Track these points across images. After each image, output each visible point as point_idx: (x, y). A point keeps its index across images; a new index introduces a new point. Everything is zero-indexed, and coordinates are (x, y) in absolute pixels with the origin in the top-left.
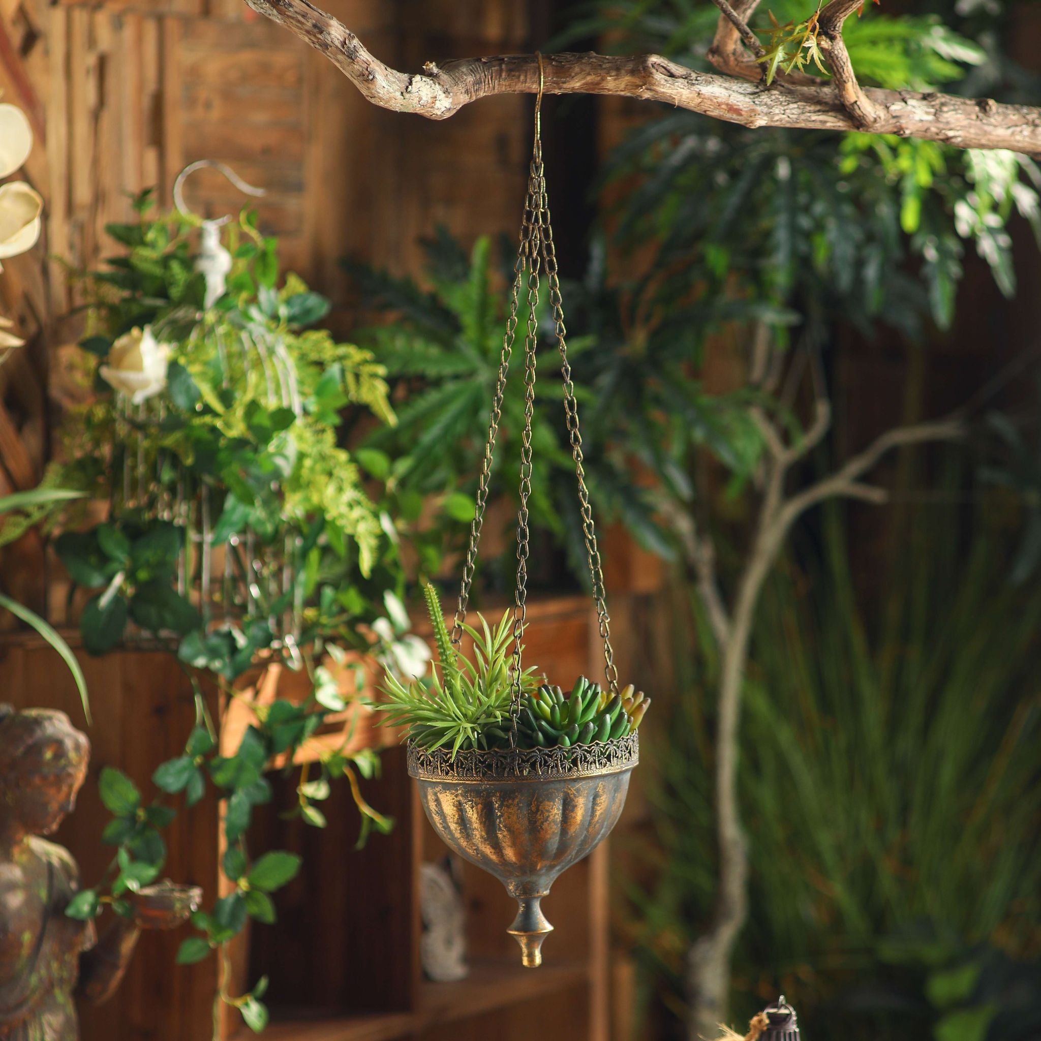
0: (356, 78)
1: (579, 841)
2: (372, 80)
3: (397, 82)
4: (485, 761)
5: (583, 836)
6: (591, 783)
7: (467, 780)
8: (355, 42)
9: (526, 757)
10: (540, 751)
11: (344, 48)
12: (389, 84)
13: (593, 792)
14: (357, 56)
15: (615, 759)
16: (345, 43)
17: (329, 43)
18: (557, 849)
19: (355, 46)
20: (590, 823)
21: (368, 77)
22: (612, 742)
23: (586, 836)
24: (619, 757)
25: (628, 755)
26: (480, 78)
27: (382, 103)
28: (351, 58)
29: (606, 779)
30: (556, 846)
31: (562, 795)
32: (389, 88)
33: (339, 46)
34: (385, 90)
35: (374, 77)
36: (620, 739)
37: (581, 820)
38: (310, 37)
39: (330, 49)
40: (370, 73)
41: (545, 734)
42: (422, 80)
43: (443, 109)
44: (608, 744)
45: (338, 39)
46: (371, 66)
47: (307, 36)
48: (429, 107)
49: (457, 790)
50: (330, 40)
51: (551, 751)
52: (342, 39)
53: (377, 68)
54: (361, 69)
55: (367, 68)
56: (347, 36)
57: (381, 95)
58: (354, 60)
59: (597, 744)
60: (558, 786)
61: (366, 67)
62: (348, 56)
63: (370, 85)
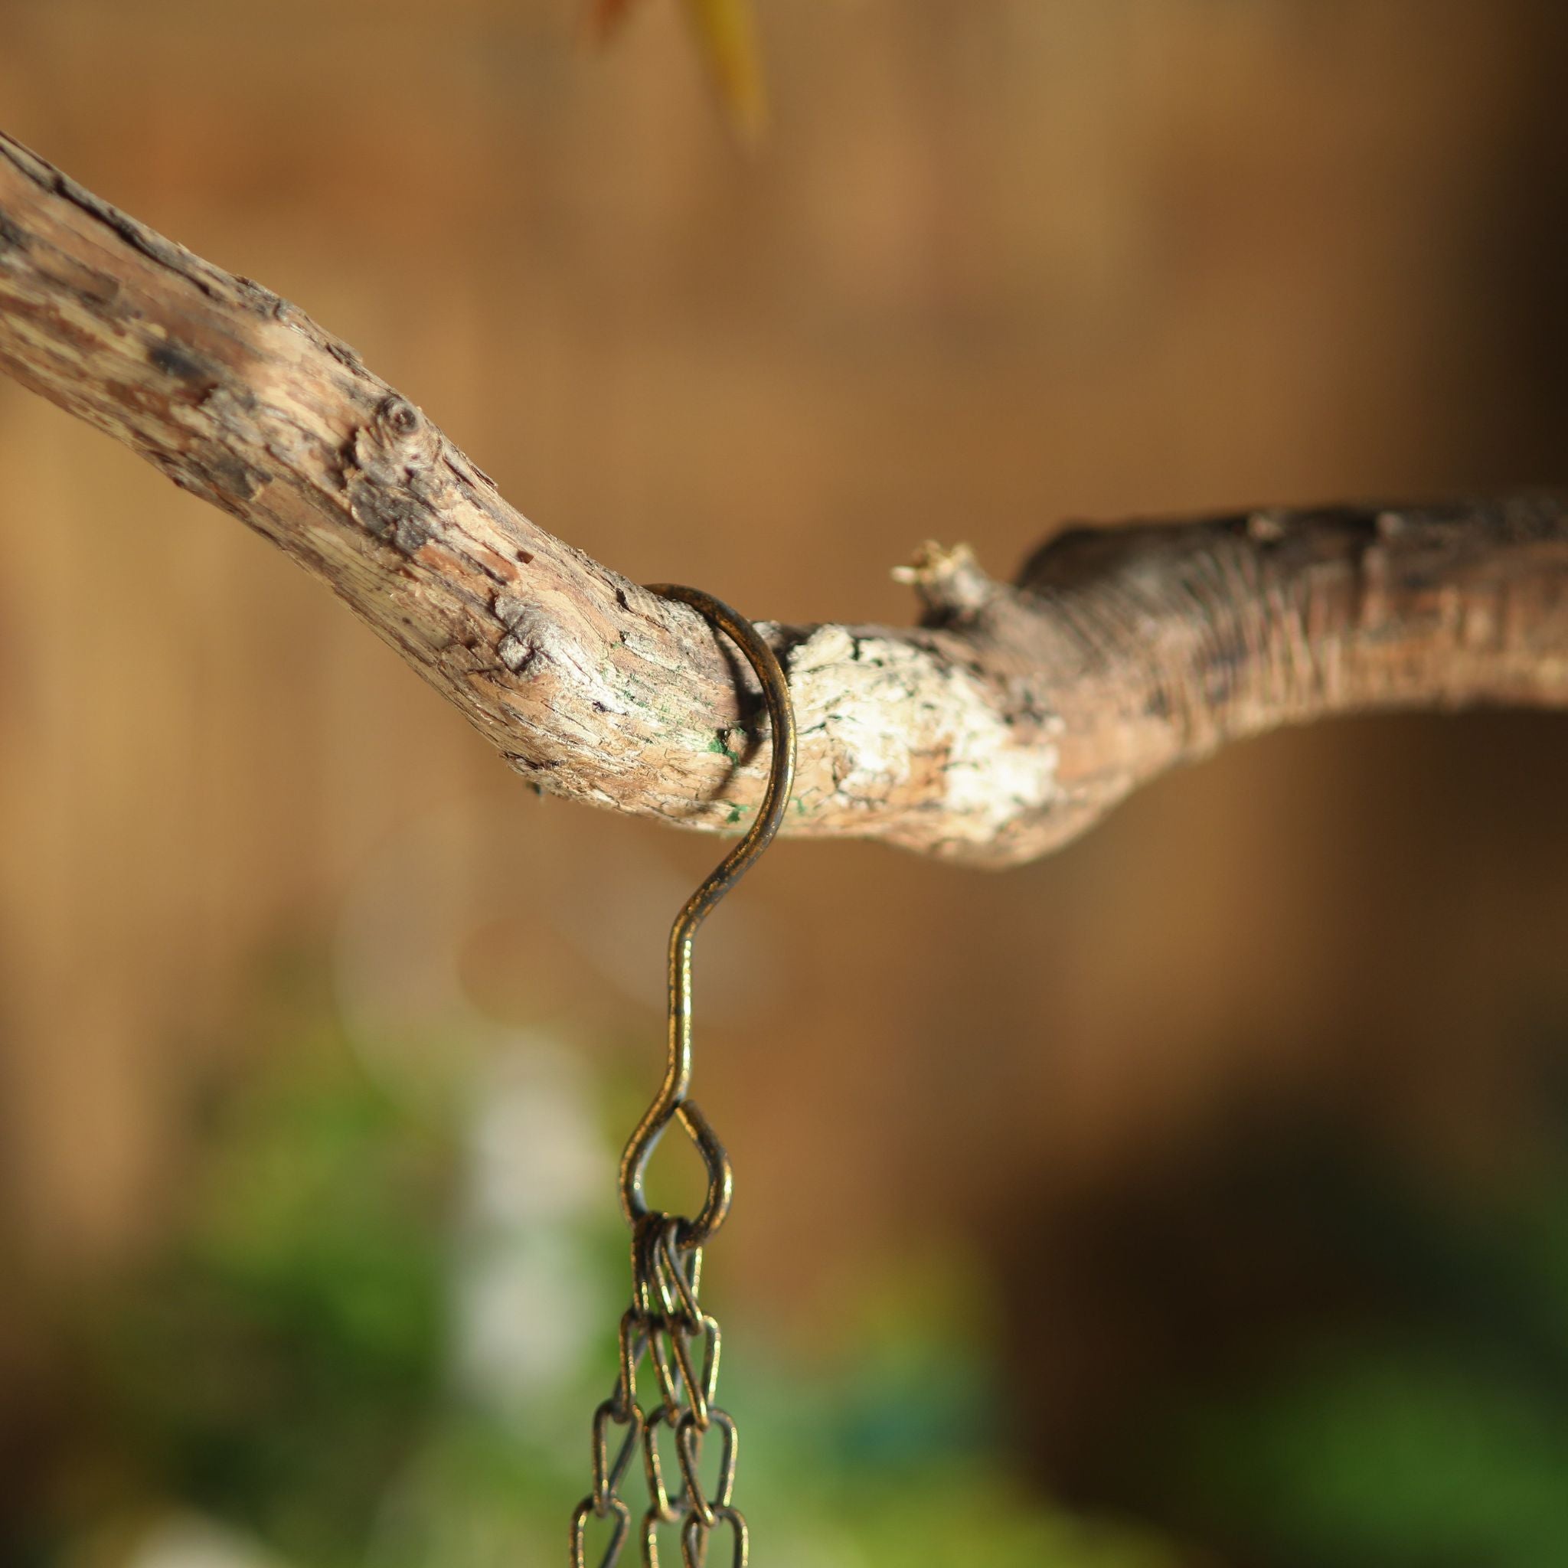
0: (431, 657)
2: (523, 666)
3: (692, 674)
8: (412, 450)
11: (342, 484)
12: (633, 689)
14: (425, 534)
16: (348, 451)
17: (251, 451)
19: (410, 473)
21: (497, 651)
26: (1239, 629)
27: (598, 795)
28: (392, 544)
32: (633, 708)
33: (315, 472)
34: (611, 720)
35: (532, 653)
38: (136, 420)
39: (259, 490)
40: (508, 631)
42: (856, 655)
43: (1002, 812)
45: (308, 436)
46: (514, 586)
47: (121, 417)
48: (908, 807)
50: (255, 438)
52: (332, 438)
53: (559, 601)
54: (453, 607)
55: (493, 598)
56: (366, 414)
57: (586, 753)
58: (407, 556)
61: (483, 596)
62: (369, 532)
63: (513, 699)
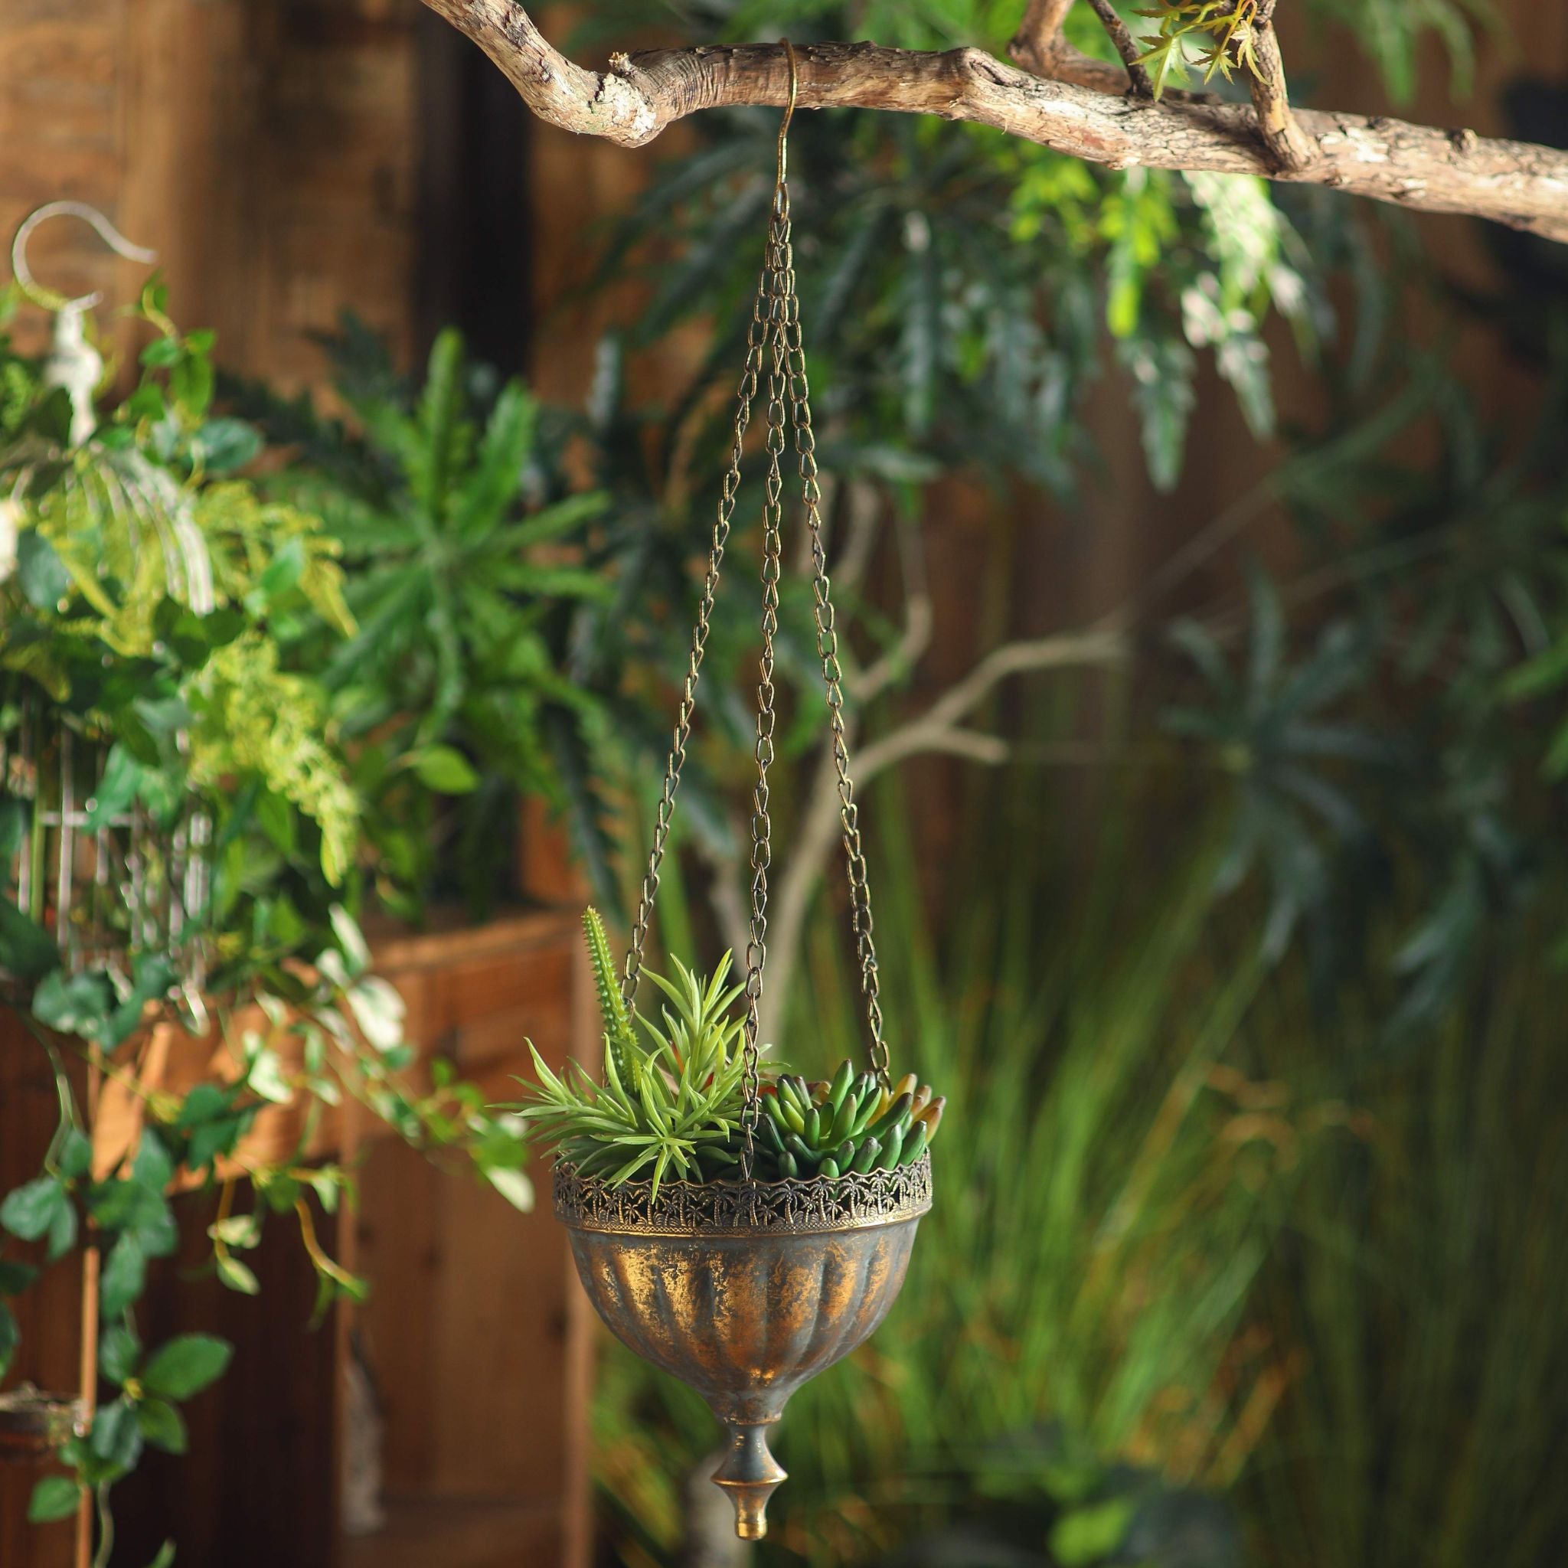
0: (521, 77)
1: (842, 1334)
2: (548, 80)
3: (583, 85)
4: (703, 1198)
5: (851, 1323)
6: (868, 1237)
7: (669, 1233)
8: (522, 18)
9: (769, 1193)
10: (792, 1184)
11: (505, 27)
12: (571, 88)
13: (869, 1252)
14: (525, 42)
15: (905, 1197)
16: (507, 18)
17: (483, 18)
18: (809, 1346)
19: (522, 25)
20: (862, 1303)
21: (541, 76)
22: (901, 1169)
23: (854, 1324)
24: (912, 1194)
25: (922, 1190)
26: (695, 80)
27: (557, 118)
28: (517, 45)
29: (890, 1230)
30: (807, 1342)
31: (823, 1257)
32: (571, 93)
33: (499, 24)
34: (567, 97)
35: (550, 76)
36: (913, 1165)
37: (850, 1299)
38: (451, 7)
39: (483, 28)
40: (544, 70)
41: (799, 1157)
42: (616, 81)
43: (644, 130)
44: (896, 1173)
45: (497, 13)
46: (546, 58)
47: (447, 7)
48: (625, 127)
49: (649, 1249)
50: (484, 13)
51: (808, 1186)
52: (503, 14)
53: (555, 62)
54: (530, 63)
55: (541, 60)
56: (511, 8)
57: (558, 106)
58: (520, 48)
59: (880, 1173)
60: (817, 1242)
61: (538, 60)
62: (511, 41)
63: (543, 90)
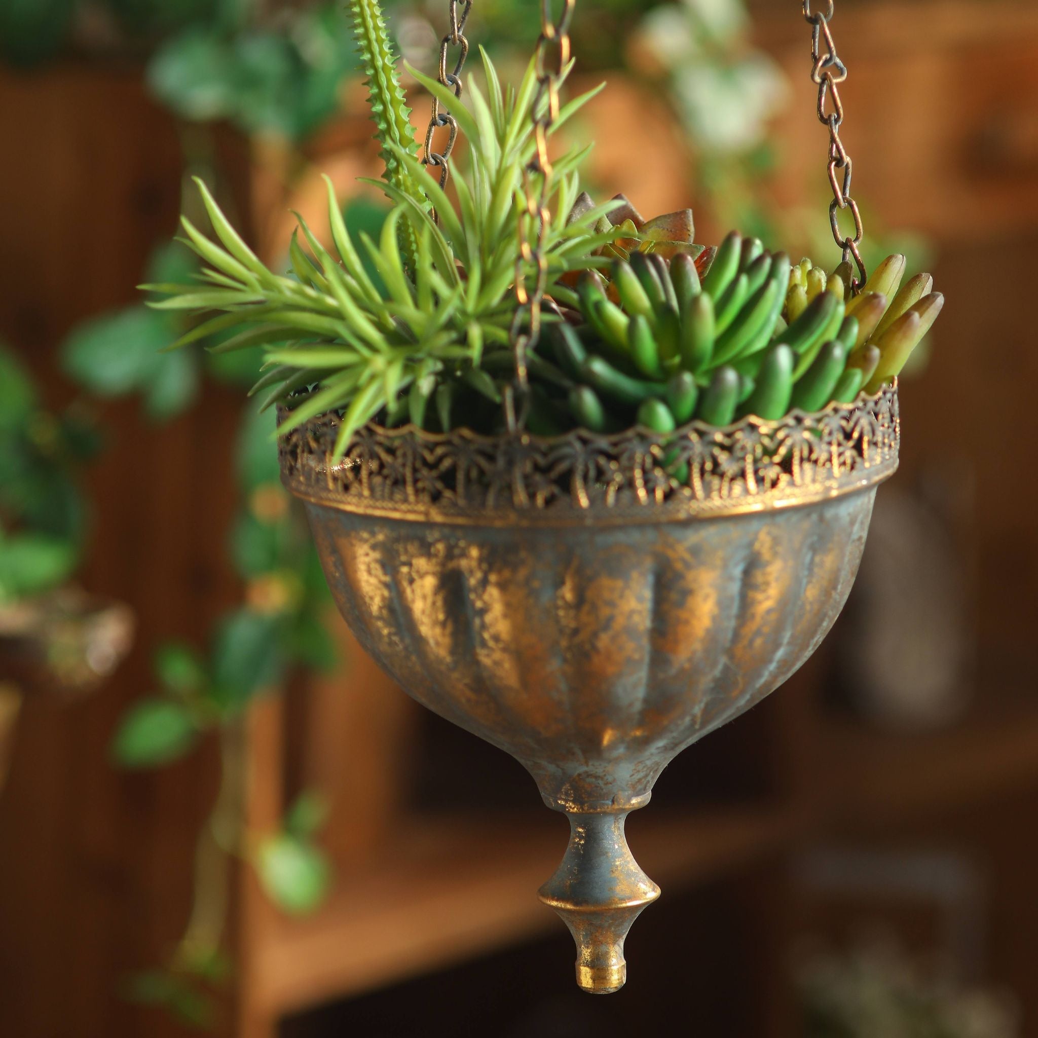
1: (706, 681)
4: (440, 459)
5: (720, 667)
6: (735, 532)
9: (545, 454)
10: (584, 442)
13: (742, 553)
15: (807, 466)
18: (646, 701)
20: (737, 636)
22: (799, 420)
23: (726, 669)
24: (821, 461)
25: (849, 454)
29: (780, 520)
30: (641, 693)
31: (649, 563)
36: (829, 410)
37: (708, 631)
41: (605, 395)
44: (786, 426)
49: (373, 534)
51: (615, 445)
59: (753, 427)
60: (635, 536)
